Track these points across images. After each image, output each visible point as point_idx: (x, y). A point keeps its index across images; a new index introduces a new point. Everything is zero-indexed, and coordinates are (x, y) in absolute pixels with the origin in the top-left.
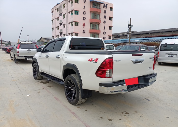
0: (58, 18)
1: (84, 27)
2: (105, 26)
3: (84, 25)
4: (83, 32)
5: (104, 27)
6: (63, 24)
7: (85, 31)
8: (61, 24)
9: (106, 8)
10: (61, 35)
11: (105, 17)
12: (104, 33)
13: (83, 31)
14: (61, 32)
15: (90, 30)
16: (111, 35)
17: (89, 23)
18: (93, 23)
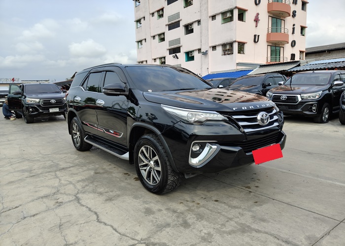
0: (162, 9)
1: (256, 26)
2: (294, 25)
3: (257, 20)
4: (255, 41)
5: (294, 29)
6: (182, 24)
7: (258, 36)
8: (173, 26)
10: (177, 54)
11: (295, 1)
12: (293, 44)
13: (255, 36)
14: (173, 47)
15: (268, 35)
16: (304, 50)
17: (267, 15)
18: (273, 14)
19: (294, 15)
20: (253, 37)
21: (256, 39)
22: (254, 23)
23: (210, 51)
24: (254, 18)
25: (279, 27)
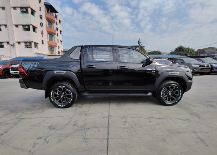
1: (42, 36)
2: (58, 39)
4: (42, 43)
5: (58, 41)
9: (57, 19)
11: (57, 29)
12: (59, 47)
15: (48, 42)
16: (63, 50)
17: (47, 32)
18: (49, 33)
19: (58, 35)
20: (42, 41)
21: (43, 42)
22: (41, 35)
23: (16, 44)
24: (41, 32)
25: (52, 39)
